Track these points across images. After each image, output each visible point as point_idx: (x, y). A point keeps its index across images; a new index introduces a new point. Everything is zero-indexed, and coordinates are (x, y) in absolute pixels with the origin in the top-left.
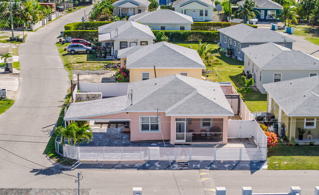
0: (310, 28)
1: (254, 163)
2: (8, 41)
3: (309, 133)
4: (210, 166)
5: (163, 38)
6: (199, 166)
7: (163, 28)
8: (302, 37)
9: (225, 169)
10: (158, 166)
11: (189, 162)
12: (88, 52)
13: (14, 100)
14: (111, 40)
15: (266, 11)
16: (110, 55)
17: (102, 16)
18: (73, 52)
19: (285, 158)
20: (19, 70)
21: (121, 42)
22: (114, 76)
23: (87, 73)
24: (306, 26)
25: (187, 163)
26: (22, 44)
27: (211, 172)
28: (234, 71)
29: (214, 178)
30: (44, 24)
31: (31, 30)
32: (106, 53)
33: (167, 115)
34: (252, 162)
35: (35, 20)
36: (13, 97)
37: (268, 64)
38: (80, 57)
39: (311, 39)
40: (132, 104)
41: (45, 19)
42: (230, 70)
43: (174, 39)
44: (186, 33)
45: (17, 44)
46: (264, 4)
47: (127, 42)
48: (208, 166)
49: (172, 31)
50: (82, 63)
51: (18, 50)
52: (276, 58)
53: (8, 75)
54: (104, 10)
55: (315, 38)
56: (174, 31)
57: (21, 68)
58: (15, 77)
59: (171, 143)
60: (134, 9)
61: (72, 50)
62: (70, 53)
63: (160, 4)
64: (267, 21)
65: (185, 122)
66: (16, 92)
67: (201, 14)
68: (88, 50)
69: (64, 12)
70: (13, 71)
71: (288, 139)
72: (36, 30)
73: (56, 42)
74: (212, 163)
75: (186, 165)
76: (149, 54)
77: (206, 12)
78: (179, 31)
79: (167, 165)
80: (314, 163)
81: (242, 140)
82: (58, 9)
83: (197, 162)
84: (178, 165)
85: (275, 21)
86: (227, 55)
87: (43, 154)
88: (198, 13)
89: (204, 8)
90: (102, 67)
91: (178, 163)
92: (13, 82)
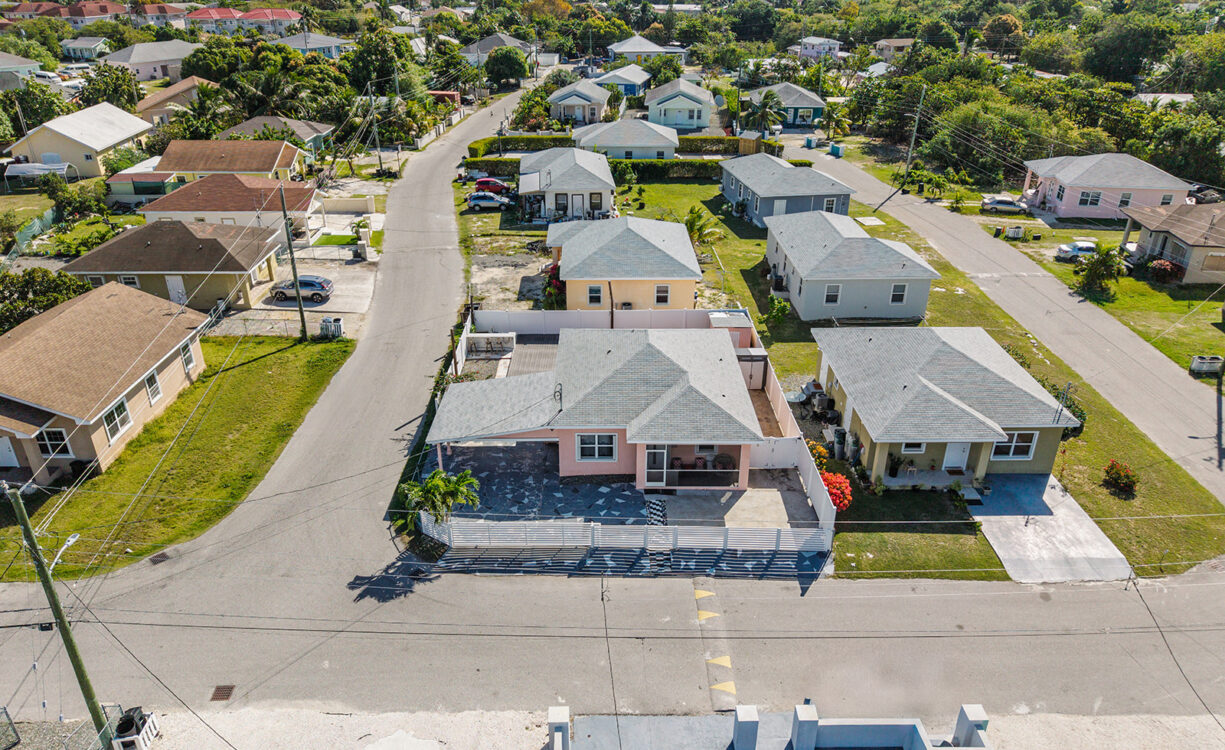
0: (868, 143)
1: (805, 559)
2: (374, 176)
3: (911, 463)
4: (715, 565)
5: (628, 177)
6: (692, 564)
7: (629, 155)
8: (858, 165)
9: (744, 574)
10: (611, 563)
11: (673, 551)
12: (503, 208)
13: (357, 340)
14: (540, 192)
15: (796, 110)
16: (540, 217)
17: (533, 121)
18: (477, 208)
19: (868, 541)
20: (379, 252)
21: (557, 195)
22: (542, 272)
23: (497, 264)
24: (863, 139)
25: (669, 555)
26: (396, 183)
27: (718, 586)
28: (749, 256)
29: (725, 612)
30: (438, 134)
31: (416, 149)
32: (532, 215)
33: (629, 442)
34: (800, 556)
35: (422, 130)
36: (357, 331)
37: (817, 268)
38: (489, 217)
39: (874, 168)
40: (561, 410)
41: (441, 126)
42: (741, 252)
43: (647, 175)
44: (666, 164)
45: (388, 184)
46: (793, 98)
47: (566, 194)
48: (712, 567)
49: (644, 161)
50: (491, 235)
51: (388, 200)
52: (831, 254)
53: (357, 267)
54: (535, 111)
55: (879, 165)
56: (647, 160)
57: (385, 247)
58: (369, 273)
59: (637, 488)
60: (584, 107)
61: (475, 205)
62: (471, 210)
63: (626, 94)
64: (798, 126)
65: (665, 451)
66: (363, 317)
67: (691, 117)
68: (502, 204)
69: (475, 107)
70: (368, 256)
71: (868, 473)
72: (424, 148)
73: (454, 178)
74: (719, 558)
75: (667, 559)
76: (601, 249)
77: (699, 112)
78: (655, 161)
79: (630, 563)
80: (930, 556)
81: (776, 474)
82: (465, 102)
83: (688, 553)
84: (651, 560)
85: (811, 128)
86: (734, 214)
87: (384, 519)
88: (687, 115)
89: (695, 106)
90: (524, 247)
91: (651, 554)
92: (364, 286)
